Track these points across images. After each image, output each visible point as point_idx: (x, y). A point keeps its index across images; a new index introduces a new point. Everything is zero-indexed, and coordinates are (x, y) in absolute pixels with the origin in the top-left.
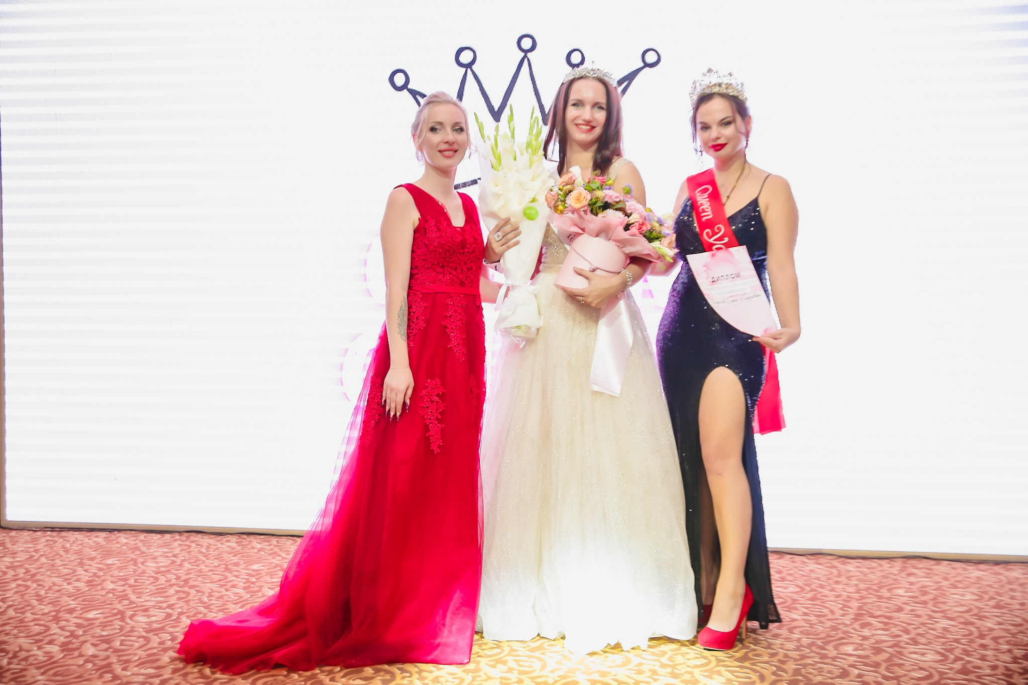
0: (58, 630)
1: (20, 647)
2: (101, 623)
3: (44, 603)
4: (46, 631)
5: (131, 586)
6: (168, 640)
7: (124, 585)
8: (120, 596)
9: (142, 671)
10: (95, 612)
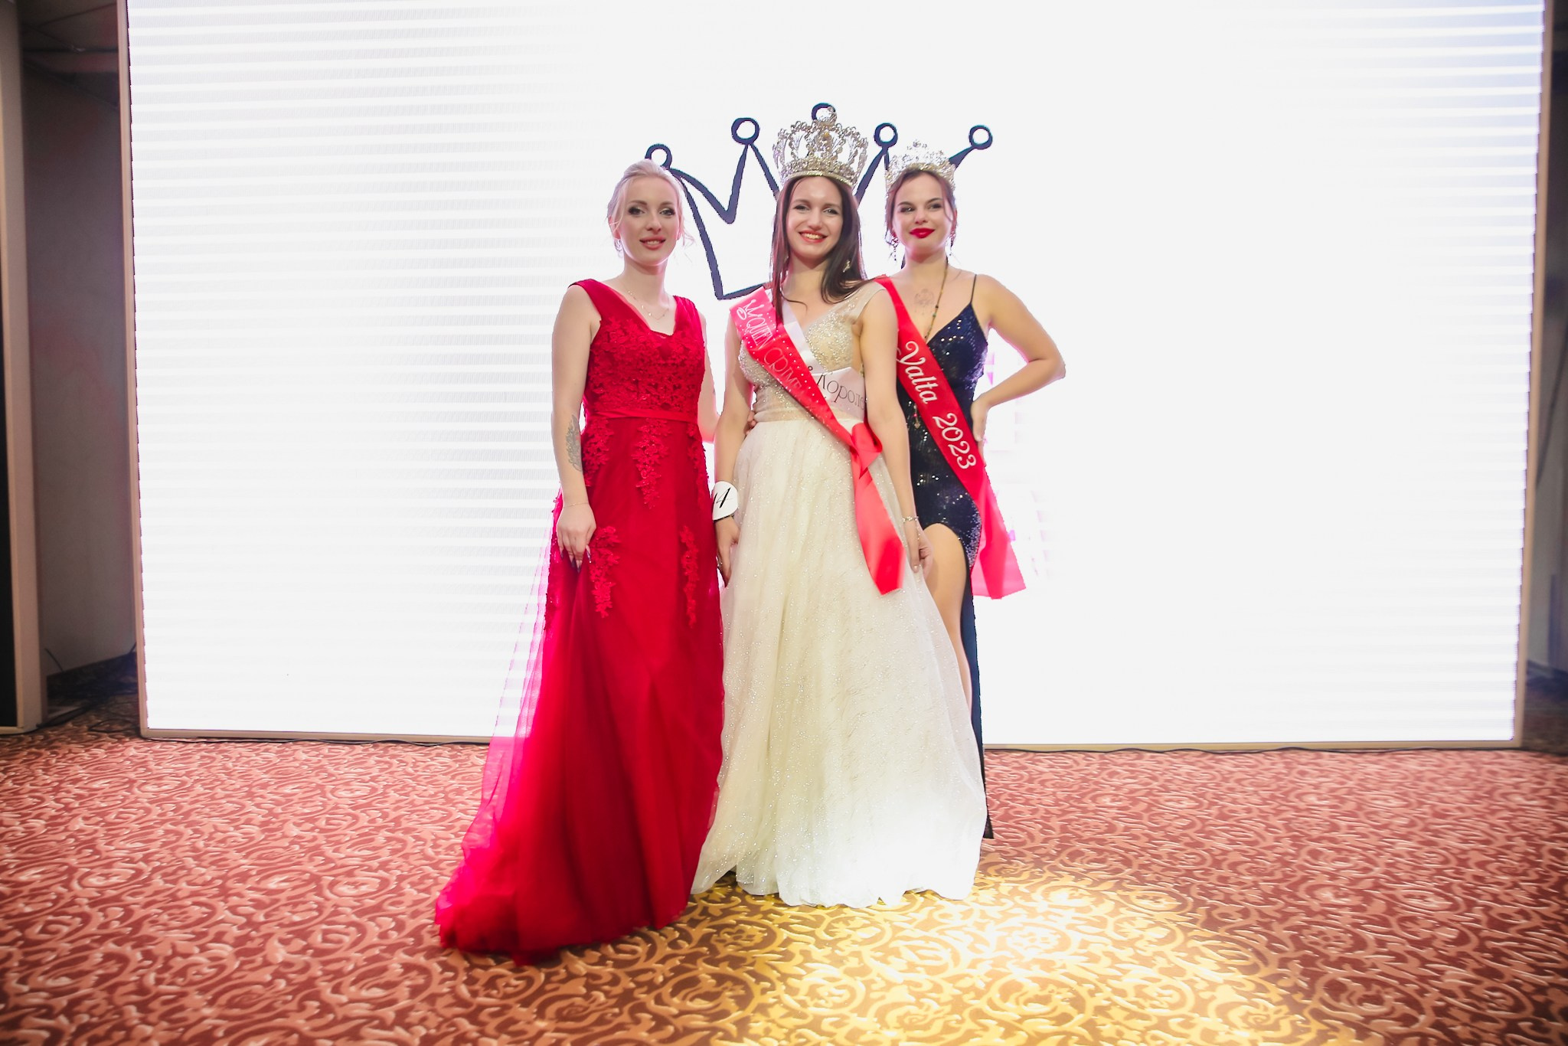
0: (227, 912)
1: (174, 947)
2: (289, 898)
3: (205, 864)
4: (210, 915)
5: (322, 831)
6: (392, 929)
7: (312, 830)
8: (310, 849)
9: (364, 993)
10: (277, 879)
